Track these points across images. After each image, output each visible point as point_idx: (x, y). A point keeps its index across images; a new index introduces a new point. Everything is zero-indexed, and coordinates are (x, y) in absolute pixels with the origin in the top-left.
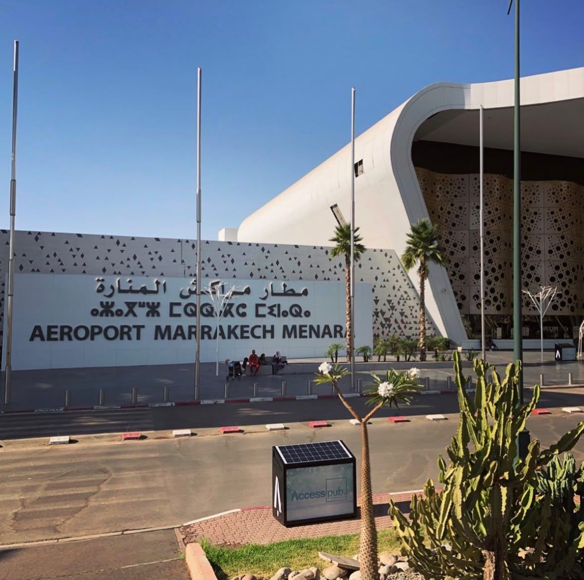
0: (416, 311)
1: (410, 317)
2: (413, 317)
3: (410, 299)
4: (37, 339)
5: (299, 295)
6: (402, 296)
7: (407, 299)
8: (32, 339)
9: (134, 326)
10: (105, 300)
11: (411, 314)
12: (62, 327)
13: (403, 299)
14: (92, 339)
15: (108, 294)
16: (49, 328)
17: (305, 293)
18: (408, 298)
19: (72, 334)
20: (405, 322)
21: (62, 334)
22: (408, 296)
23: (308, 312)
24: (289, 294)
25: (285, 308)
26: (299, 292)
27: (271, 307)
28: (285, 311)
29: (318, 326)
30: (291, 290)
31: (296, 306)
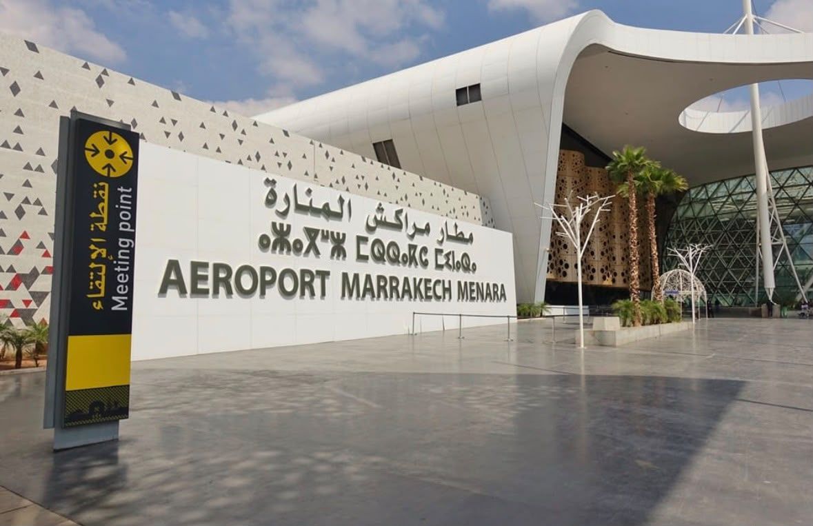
4: (173, 292)
5: (467, 241)
8: (163, 291)
9: (318, 272)
10: (279, 221)
12: (217, 267)
14: (263, 293)
15: (282, 210)
16: (195, 266)
17: (471, 238)
19: (232, 282)
21: (217, 281)
23: (474, 264)
24: (459, 238)
25: (458, 258)
26: (467, 236)
27: (447, 255)
28: (458, 262)
29: (482, 284)
30: (461, 233)
31: (465, 255)
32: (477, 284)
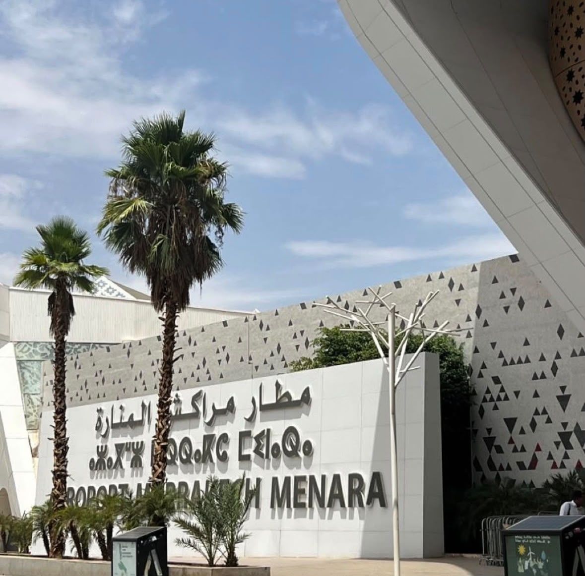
0: (522, 432)
1: (508, 448)
2: (515, 450)
3: (506, 398)
5: (297, 404)
6: (488, 391)
7: (499, 399)
11: (511, 441)
13: (492, 399)
17: (306, 398)
18: (502, 395)
20: (498, 467)
22: (502, 390)
23: (308, 444)
24: (284, 404)
25: (277, 439)
26: (296, 396)
27: (258, 438)
28: (276, 445)
29: (324, 478)
30: (287, 395)
31: (291, 430)
32: (312, 478)
